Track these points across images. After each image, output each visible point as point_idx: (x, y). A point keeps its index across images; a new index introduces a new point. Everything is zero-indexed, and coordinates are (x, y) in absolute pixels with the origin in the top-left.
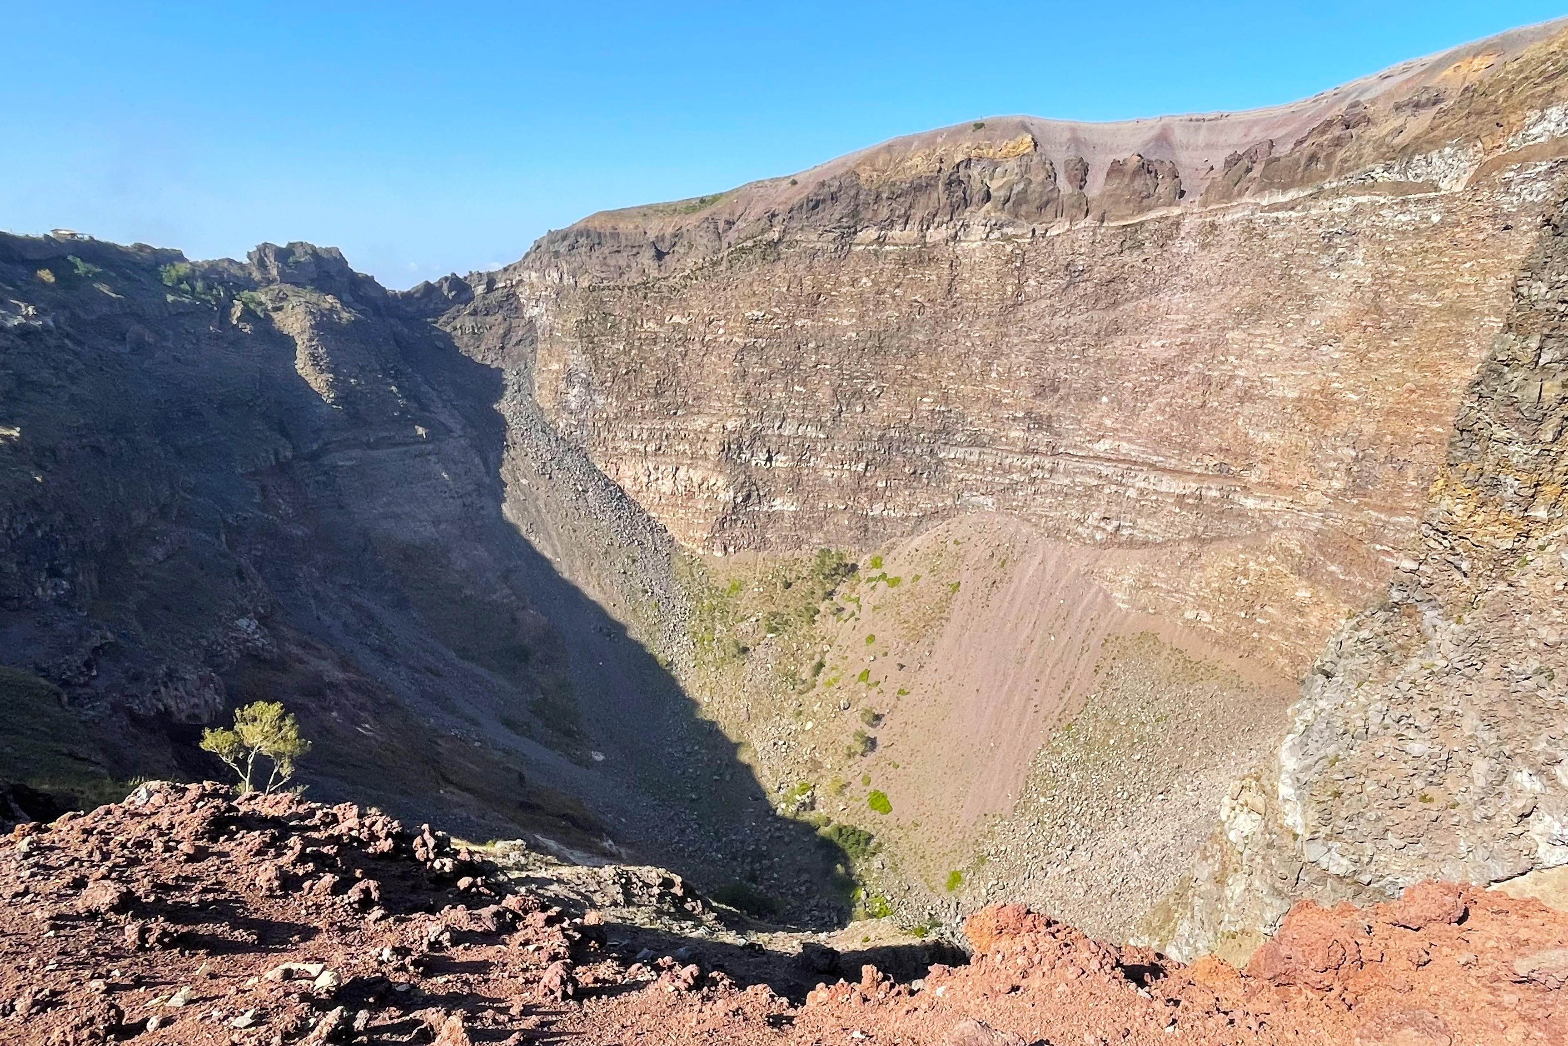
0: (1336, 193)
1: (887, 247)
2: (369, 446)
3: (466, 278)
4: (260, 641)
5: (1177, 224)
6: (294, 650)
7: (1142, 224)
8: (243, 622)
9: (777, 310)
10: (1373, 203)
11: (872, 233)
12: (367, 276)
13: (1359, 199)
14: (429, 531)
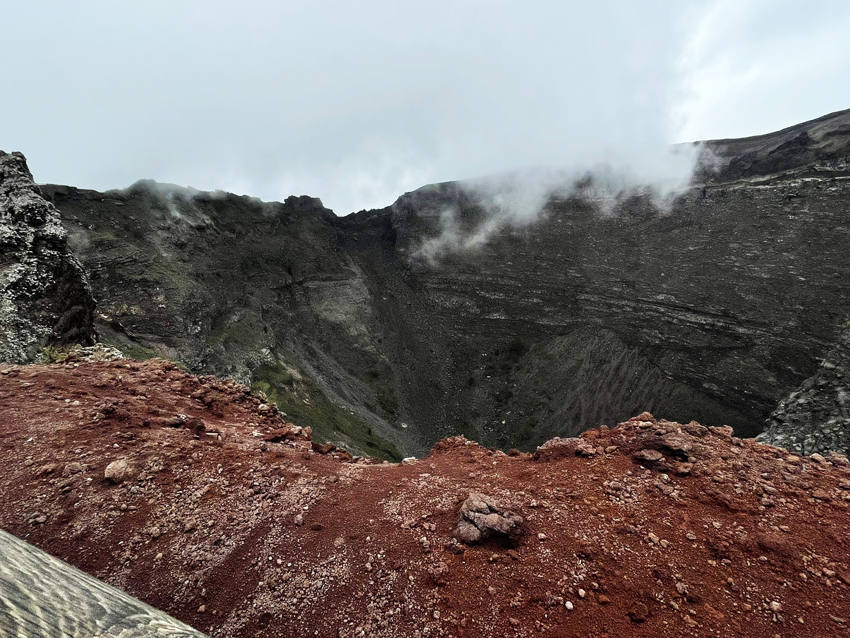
0: (793, 177)
2: (324, 280)
4: (269, 359)
6: (282, 363)
8: (264, 350)
10: (814, 181)
12: (330, 210)
13: (807, 180)
14: (343, 318)
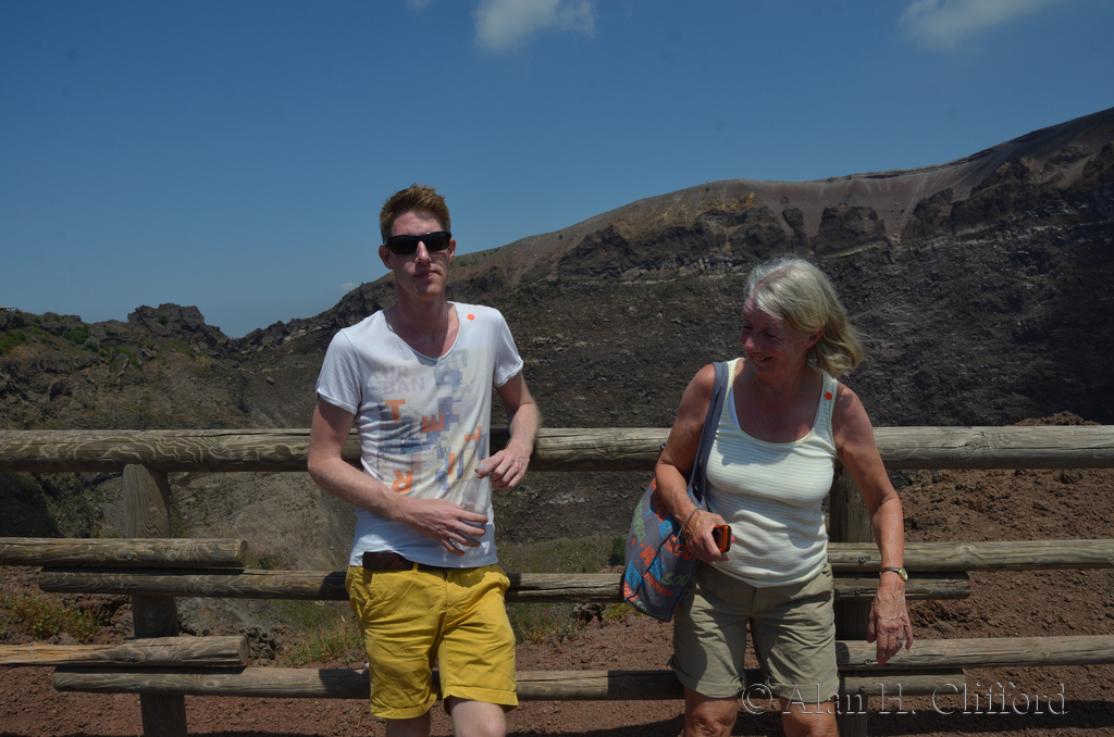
1: (648, 282)
3: (288, 325)
5: (887, 253)
7: (858, 254)
9: (558, 335)
11: (636, 271)
12: (214, 328)
14: (280, 542)
